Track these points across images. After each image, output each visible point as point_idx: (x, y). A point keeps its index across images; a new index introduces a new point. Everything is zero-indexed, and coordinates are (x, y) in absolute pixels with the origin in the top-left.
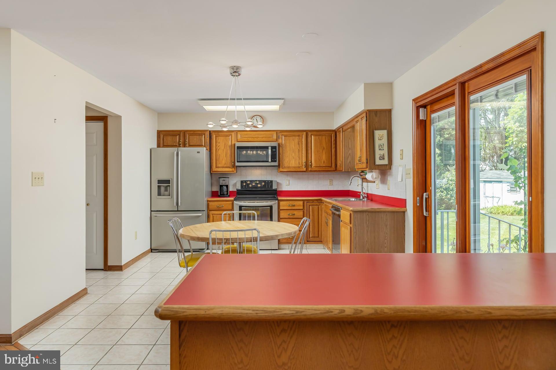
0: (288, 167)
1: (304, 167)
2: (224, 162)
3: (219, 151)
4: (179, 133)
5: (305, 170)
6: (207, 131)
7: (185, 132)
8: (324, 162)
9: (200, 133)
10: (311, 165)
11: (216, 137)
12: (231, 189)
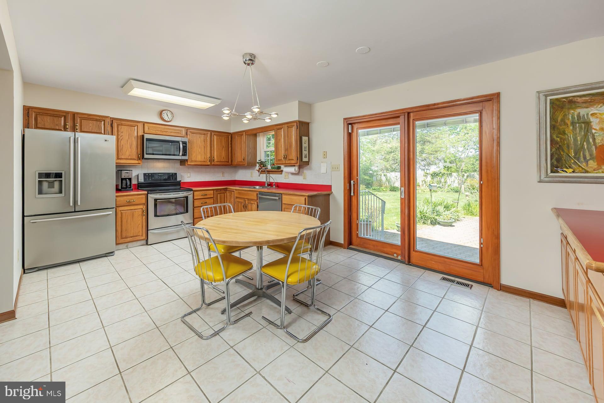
0: (195, 161)
1: (208, 161)
2: (128, 153)
3: (122, 142)
4: (65, 114)
5: (209, 163)
6: (107, 117)
7: (74, 115)
8: (223, 158)
9: (98, 118)
10: (214, 160)
11: (118, 125)
12: (134, 182)
